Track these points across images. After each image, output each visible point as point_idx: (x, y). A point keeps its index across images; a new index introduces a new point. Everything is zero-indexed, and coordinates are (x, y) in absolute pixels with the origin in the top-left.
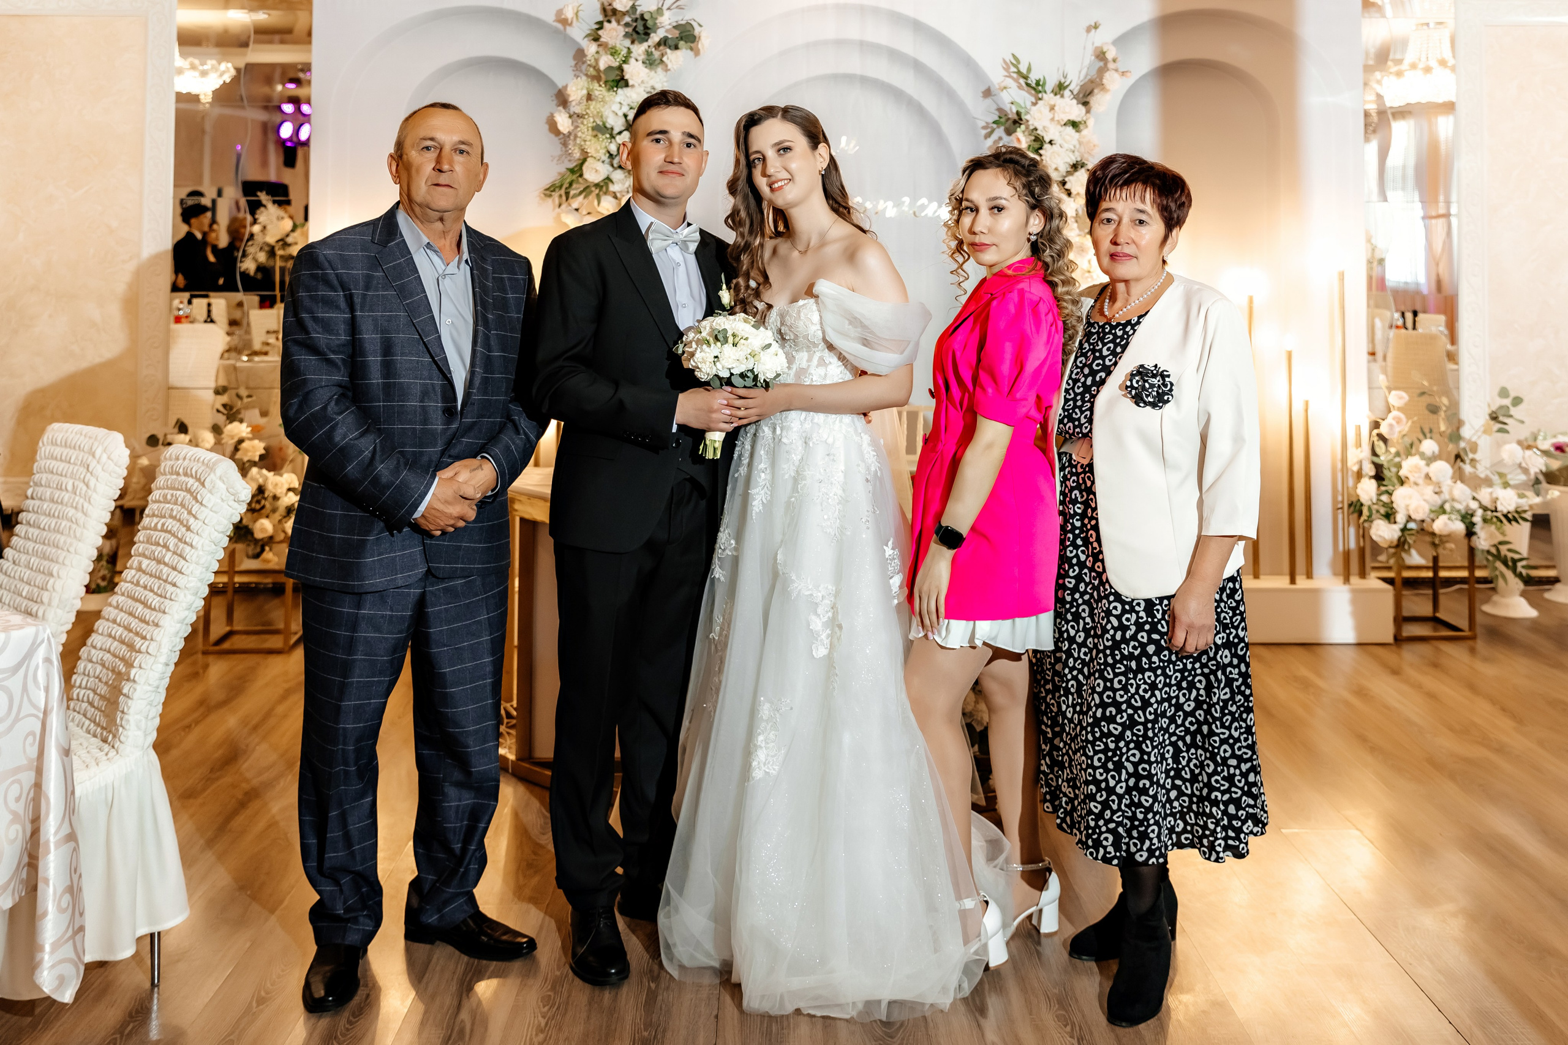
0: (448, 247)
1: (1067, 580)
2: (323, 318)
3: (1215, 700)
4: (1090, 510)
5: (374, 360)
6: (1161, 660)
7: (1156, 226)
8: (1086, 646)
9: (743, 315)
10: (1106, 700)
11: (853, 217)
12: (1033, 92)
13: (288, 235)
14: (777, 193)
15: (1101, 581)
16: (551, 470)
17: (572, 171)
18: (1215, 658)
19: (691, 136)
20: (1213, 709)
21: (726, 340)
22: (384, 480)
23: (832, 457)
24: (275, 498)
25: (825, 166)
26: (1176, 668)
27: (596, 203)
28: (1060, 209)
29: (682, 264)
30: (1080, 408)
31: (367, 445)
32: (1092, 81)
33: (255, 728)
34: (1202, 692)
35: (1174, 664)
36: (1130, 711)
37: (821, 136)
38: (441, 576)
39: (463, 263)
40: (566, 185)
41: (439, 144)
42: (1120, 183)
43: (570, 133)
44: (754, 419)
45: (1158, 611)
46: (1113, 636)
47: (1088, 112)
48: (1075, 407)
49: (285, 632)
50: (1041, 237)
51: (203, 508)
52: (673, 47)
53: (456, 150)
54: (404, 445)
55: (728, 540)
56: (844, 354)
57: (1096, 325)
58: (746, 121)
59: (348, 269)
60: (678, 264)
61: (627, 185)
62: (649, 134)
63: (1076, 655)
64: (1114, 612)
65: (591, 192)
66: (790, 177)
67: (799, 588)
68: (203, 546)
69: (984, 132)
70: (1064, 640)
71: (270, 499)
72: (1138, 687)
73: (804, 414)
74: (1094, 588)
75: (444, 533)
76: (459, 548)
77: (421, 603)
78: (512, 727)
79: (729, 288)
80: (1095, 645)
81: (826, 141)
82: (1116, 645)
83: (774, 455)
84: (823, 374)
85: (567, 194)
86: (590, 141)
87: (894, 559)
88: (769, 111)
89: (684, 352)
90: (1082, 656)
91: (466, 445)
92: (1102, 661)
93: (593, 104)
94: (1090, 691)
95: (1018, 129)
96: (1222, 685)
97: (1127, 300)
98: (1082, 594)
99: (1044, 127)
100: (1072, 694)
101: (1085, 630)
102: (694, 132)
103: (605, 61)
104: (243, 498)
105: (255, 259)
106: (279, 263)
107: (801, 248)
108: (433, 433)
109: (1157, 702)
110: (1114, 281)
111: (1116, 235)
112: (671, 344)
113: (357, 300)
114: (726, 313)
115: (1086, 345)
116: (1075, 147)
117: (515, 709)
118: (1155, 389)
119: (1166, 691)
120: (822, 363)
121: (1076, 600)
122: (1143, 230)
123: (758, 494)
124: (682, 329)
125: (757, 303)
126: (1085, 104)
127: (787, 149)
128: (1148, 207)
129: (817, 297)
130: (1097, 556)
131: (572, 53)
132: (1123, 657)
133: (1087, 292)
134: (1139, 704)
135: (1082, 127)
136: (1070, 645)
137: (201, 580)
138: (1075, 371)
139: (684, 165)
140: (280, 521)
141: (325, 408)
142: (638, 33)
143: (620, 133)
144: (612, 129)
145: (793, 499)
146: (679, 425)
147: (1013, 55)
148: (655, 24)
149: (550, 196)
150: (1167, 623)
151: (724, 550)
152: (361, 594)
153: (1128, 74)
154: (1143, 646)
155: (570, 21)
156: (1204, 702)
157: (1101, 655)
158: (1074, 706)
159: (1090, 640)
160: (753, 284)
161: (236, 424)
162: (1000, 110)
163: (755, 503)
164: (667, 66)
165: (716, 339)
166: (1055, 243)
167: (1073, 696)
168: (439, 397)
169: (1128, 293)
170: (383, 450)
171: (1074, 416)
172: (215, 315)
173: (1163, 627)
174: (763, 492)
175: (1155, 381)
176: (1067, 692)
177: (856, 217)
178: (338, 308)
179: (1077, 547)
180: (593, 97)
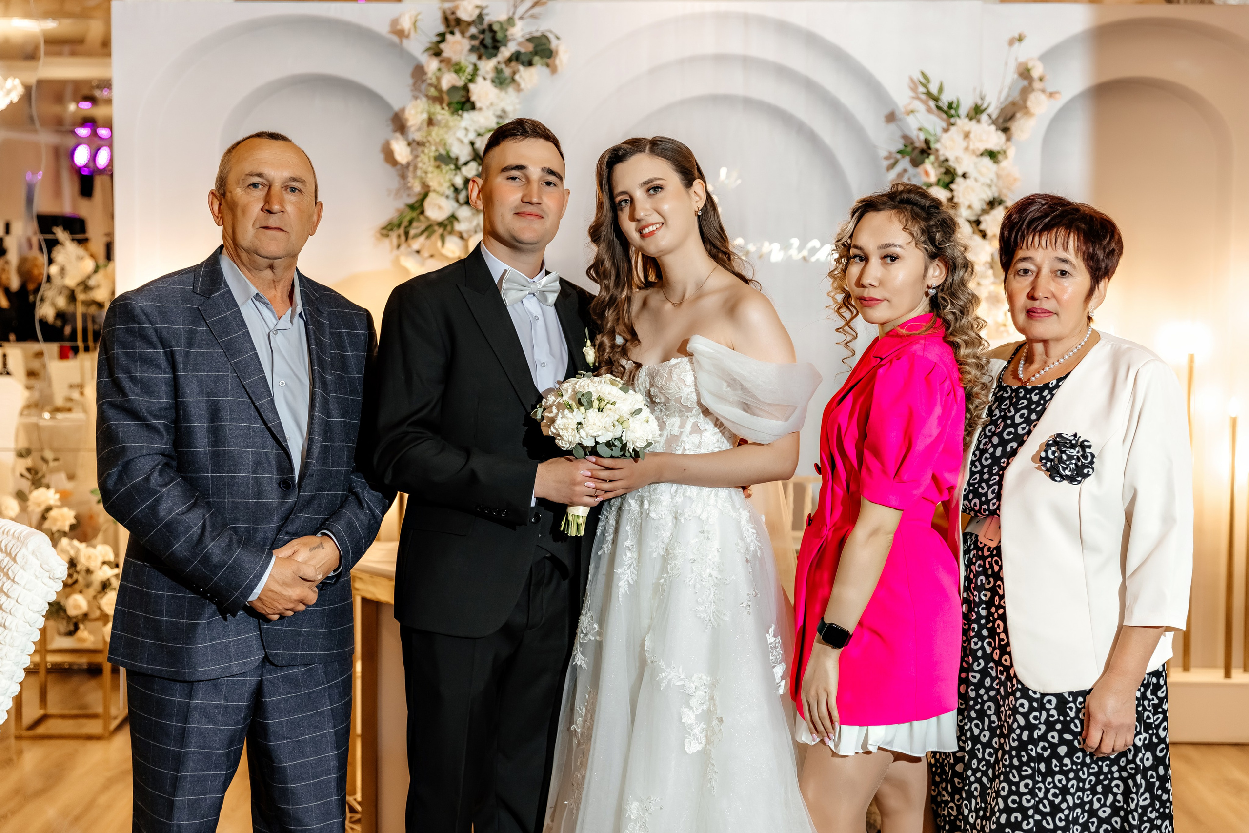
0: (279, 299)
1: (971, 674)
2: (142, 379)
3: (1133, 806)
4: (997, 598)
5: (200, 425)
6: (1073, 763)
7: (1081, 278)
8: (992, 747)
9: (609, 376)
10: (1011, 805)
11: (734, 264)
12: (944, 116)
13: (89, 277)
14: (648, 239)
15: (1008, 675)
16: (395, 545)
17: (412, 207)
18: (1134, 761)
19: (551, 172)
20: (1130, 816)
21: (590, 405)
22: (215, 559)
23: (706, 535)
24: (89, 571)
25: (701, 205)
26: (1091, 771)
27: (439, 243)
28: (965, 258)
29: (541, 318)
30: (987, 481)
31: (195, 520)
32: (1013, 104)
33: (77, 819)
34: (1119, 797)
35: (1089, 767)
36: (1037, 817)
37: (696, 172)
38: (279, 664)
39: (297, 317)
40: (405, 223)
41: (268, 180)
42: (1039, 228)
43: (408, 164)
44: (620, 492)
45: (1071, 709)
46: (1020, 736)
47: (1008, 139)
48: (982, 480)
49: (106, 717)
50: (942, 290)
51: (15, 586)
52: (526, 64)
53: (286, 188)
54: (236, 520)
55: (590, 623)
56: (721, 419)
57: (1008, 389)
58: (610, 158)
59: (167, 323)
60: (536, 318)
61: (475, 223)
62: (504, 170)
63: (980, 756)
64: (1021, 710)
65: (434, 232)
66: (662, 220)
67: (669, 677)
68: (16, 626)
69: (886, 163)
70: (967, 739)
71: (83, 573)
72: (1047, 791)
73: (675, 486)
74: (1000, 683)
75: (282, 617)
76: (299, 633)
77: (258, 692)
78: (358, 821)
79: (593, 345)
80: (1001, 746)
81: (701, 176)
82: (1023, 746)
83: (640, 531)
84: (697, 442)
85: (407, 234)
86: (432, 172)
87: (776, 647)
88: (635, 145)
89: (543, 418)
90: (987, 757)
91: (305, 521)
92: (1007, 763)
93: (435, 130)
94: (994, 795)
95: (927, 161)
96: (1142, 790)
97: (1045, 362)
98: (988, 690)
99: (957, 158)
100: (976, 798)
101: (990, 728)
102: (555, 168)
103: (448, 80)
104: (58, 575)
105: (53, 304)
106: (80, 310)
107: (676, 300)
108: (268, 508)
109: (1068, 807)
110: (1030, 341)
111: (1034, 289)
112: (529, 409)
113: (179, 358)
114: (590, 374)
115: (997, 412)
116: (992, 180)
117: (359, 803)
118: (1074, 461)
119: (1079, 796)
120: (696, 429)
121: (981, 697)
122: (1066, 282)
123: (623, 573)
124: (541, 390)
125: (624, 362)
126: (1006, 130)
127: (657, 188)
128: (1071, 255)
129: (691, 355)
130: (1004, 649)
131: (410, 70)
132: (1030, 759)
133: (997, 353)
134: (1048, 809)
135: (1000, 157)
136: (974, 745)
137: (16, 664)
138: (983, 441)
139: (543, 206)
140: (95, 597)
141: (147, 479)
142: (485, 47)
143: (466, 164)
144: (457, 159)
145: (662, 581)
146: (537, 498)
147: (922, 73)
148: (506, 36)
149: (387, 236)
150: (1082, 722)
151: (586, 635)
152: (192, 682)
153: (1057, 96)
154: (1053, 747)
155: (406, 33)
156: (1122, 808)
157: (1007, 757)
158: (977, 811)
159: (996, 739)
160: (619, 340)
161: (42, 490)
162: (905, 137)
163: (621, 583)
164: (519, 85)
165: (580, 403)
166: (958, 298)
167: (976, 800)
168: (274, 467)
169: (1047, 354)
170: (213, 525)
171: (980, 490)
172: (11, 366)
173: (1076, 726)
174: (629, 572)
175: (1074, 452)
176: (970, 795)
177: (737, 266)
178: (158, 367)
179: (982, 638)
180: (434, 122)
